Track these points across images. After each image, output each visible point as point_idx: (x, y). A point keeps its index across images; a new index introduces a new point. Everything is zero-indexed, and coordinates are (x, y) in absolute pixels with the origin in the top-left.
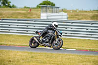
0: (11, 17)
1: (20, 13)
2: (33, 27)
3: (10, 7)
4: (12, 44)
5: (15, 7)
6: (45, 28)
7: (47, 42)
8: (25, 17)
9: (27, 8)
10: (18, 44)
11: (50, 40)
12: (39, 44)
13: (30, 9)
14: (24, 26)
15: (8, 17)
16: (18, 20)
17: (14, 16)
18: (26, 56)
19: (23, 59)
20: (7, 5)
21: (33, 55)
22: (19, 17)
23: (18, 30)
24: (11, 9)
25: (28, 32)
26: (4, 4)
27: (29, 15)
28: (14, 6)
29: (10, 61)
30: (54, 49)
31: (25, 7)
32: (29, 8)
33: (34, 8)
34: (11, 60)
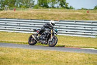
0: (69, 18)
1: (77, 15)
2: (90, 29)
3: (68, 8)
4: (70, 45)
5: (73, 8)
6: (43, 26)
7: (43, 40)
8: (83, 19)
9: (85, 9)
10: (76, 46)
11: (46, 37)
12: (36, 42)
13: (88, 11)
14: (81, 27)
15: (66, 19)
16: (76, 22)
17: (71, 18)
18: (83, 57)
19: (80, 61)
20: (64, 6)
21: (90, 56)
22: (77, 18)
23: (75, 32)
24: (68, 10)
25: (86, 34)
26: (61, 5)
27: (86, 17)
28: (71, 8)
29: (67, 62)
30: (50, 46)
31: (83, 9)
32: (87, 9)
33: (91, 10)
34: (69, 62)
